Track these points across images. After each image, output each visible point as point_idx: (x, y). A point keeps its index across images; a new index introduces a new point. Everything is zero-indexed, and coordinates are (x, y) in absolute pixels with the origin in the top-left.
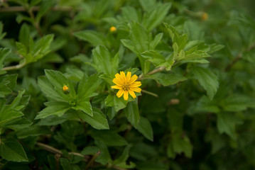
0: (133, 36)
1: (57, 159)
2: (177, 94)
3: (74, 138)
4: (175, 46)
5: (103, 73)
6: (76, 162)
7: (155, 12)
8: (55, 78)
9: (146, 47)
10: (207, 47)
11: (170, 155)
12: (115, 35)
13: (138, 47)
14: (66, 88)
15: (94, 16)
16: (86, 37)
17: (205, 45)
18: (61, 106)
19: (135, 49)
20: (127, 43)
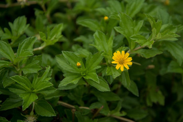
0: (122, 24)
1: (73, 113)
2: (152, 61)
3: (82, 97)
4: (154, 30)
5: (103, 52)
6: (86, 114)
7: (134, 3)
8: (69, 57)
9: (132, 31)
10: (175, 28)
11: (149, 104)
12: (107, 22)
13: (126, 31)
14: (79, 64)
15: (86, 6)
16: (86, 24)
17: (174, 26)
18: (75, 76)
19: (124, 33)
20: (118, 29)
